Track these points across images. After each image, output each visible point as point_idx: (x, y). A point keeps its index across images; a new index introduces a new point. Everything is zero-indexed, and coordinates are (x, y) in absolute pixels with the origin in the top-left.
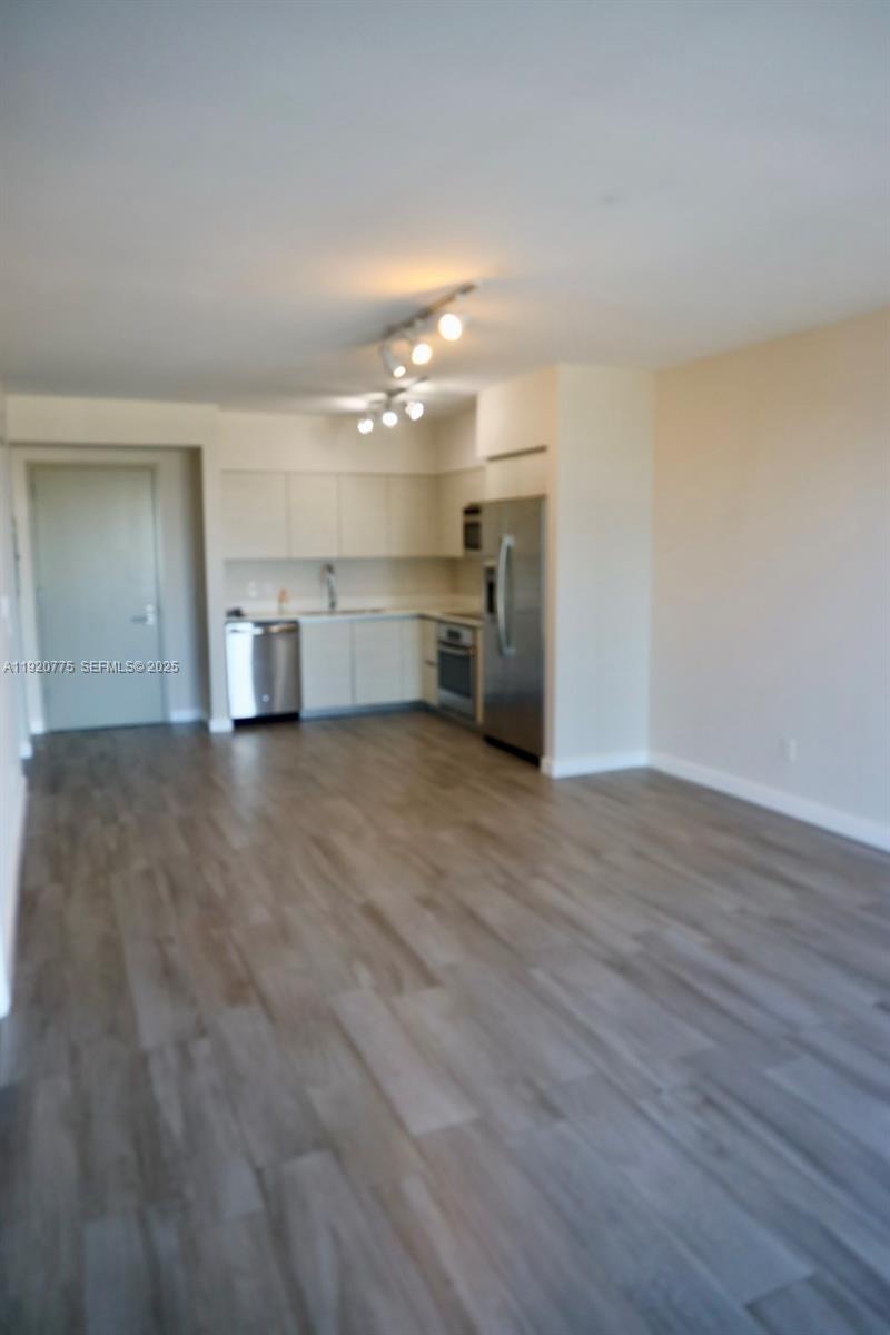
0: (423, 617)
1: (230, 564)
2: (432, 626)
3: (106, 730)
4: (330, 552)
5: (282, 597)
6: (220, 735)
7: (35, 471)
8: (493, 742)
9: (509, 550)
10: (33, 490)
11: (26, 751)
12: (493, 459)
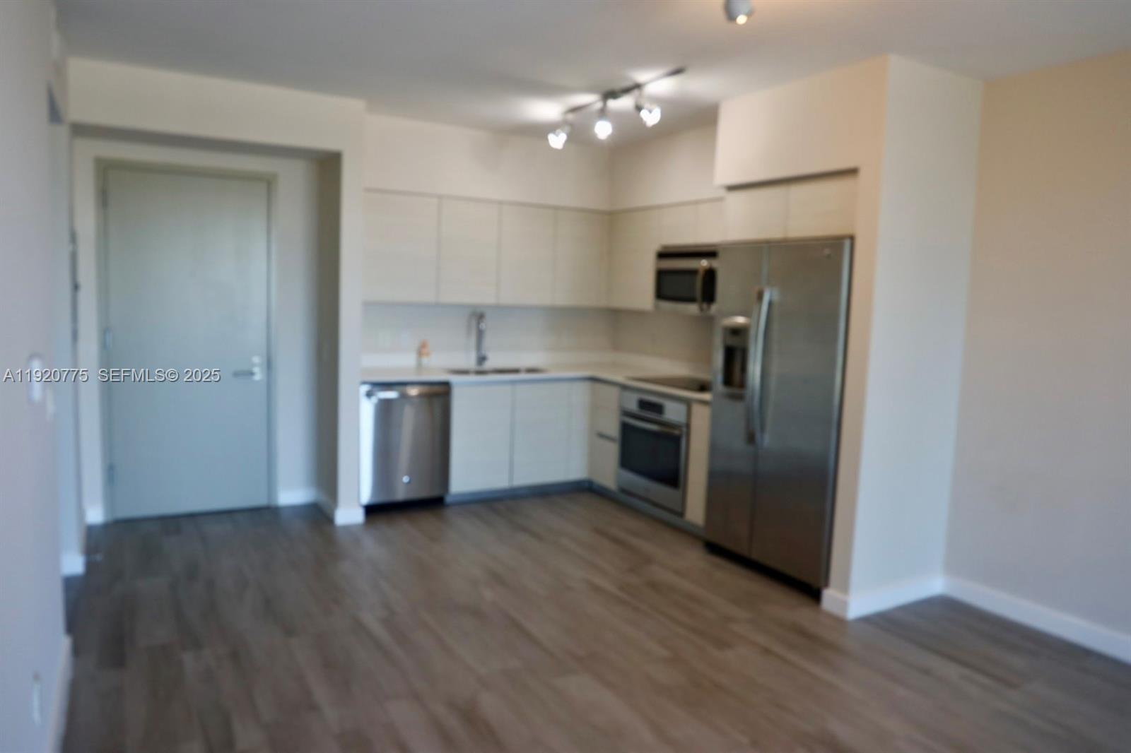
0: (593, 380)
1: (369, 306)
2: (613, 392)
3: (192, 516)
4: (483, 296)
5: (422, 350)
6: (348, 528)
7: (106, 170)
8: (714, 548)
9: (770, 304)
10: (104, 198)
11: (74, 564)
12: (732, 188)
